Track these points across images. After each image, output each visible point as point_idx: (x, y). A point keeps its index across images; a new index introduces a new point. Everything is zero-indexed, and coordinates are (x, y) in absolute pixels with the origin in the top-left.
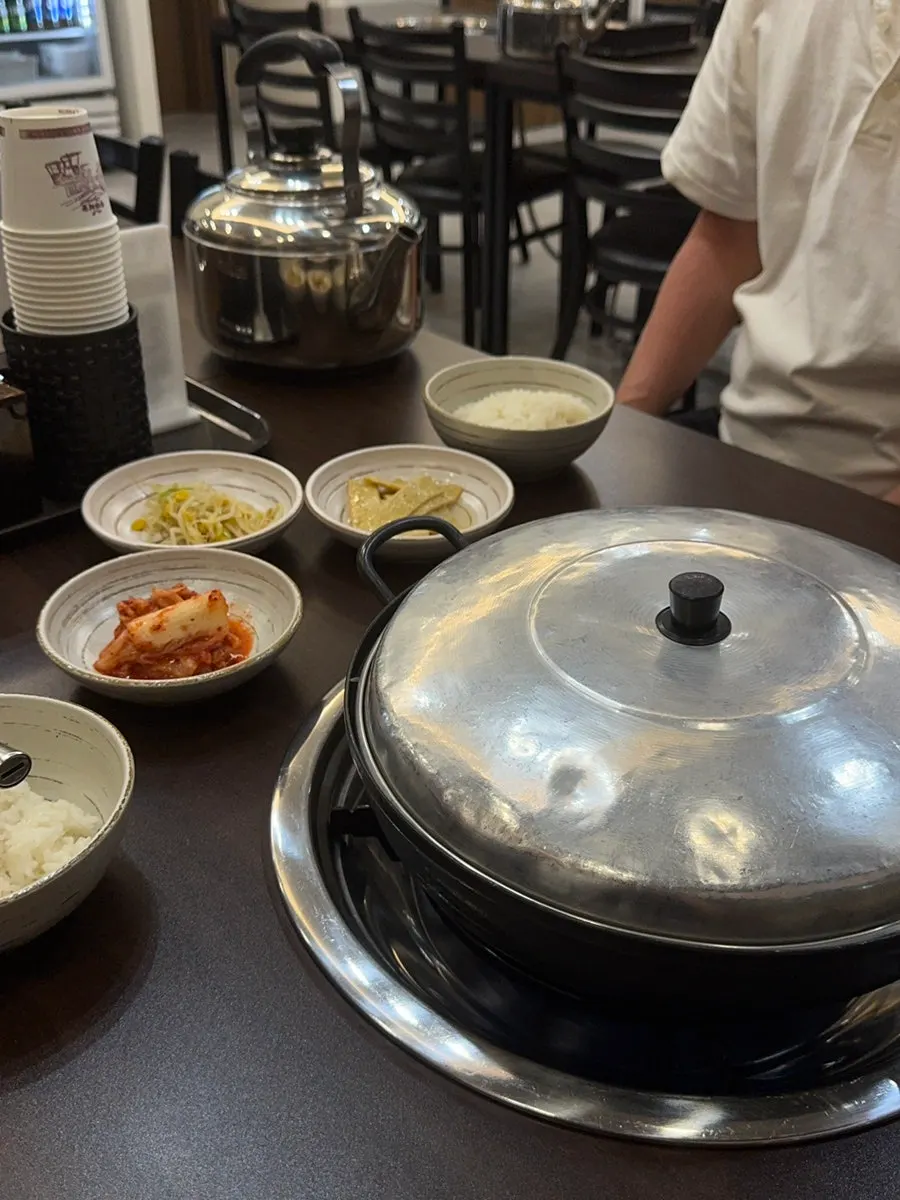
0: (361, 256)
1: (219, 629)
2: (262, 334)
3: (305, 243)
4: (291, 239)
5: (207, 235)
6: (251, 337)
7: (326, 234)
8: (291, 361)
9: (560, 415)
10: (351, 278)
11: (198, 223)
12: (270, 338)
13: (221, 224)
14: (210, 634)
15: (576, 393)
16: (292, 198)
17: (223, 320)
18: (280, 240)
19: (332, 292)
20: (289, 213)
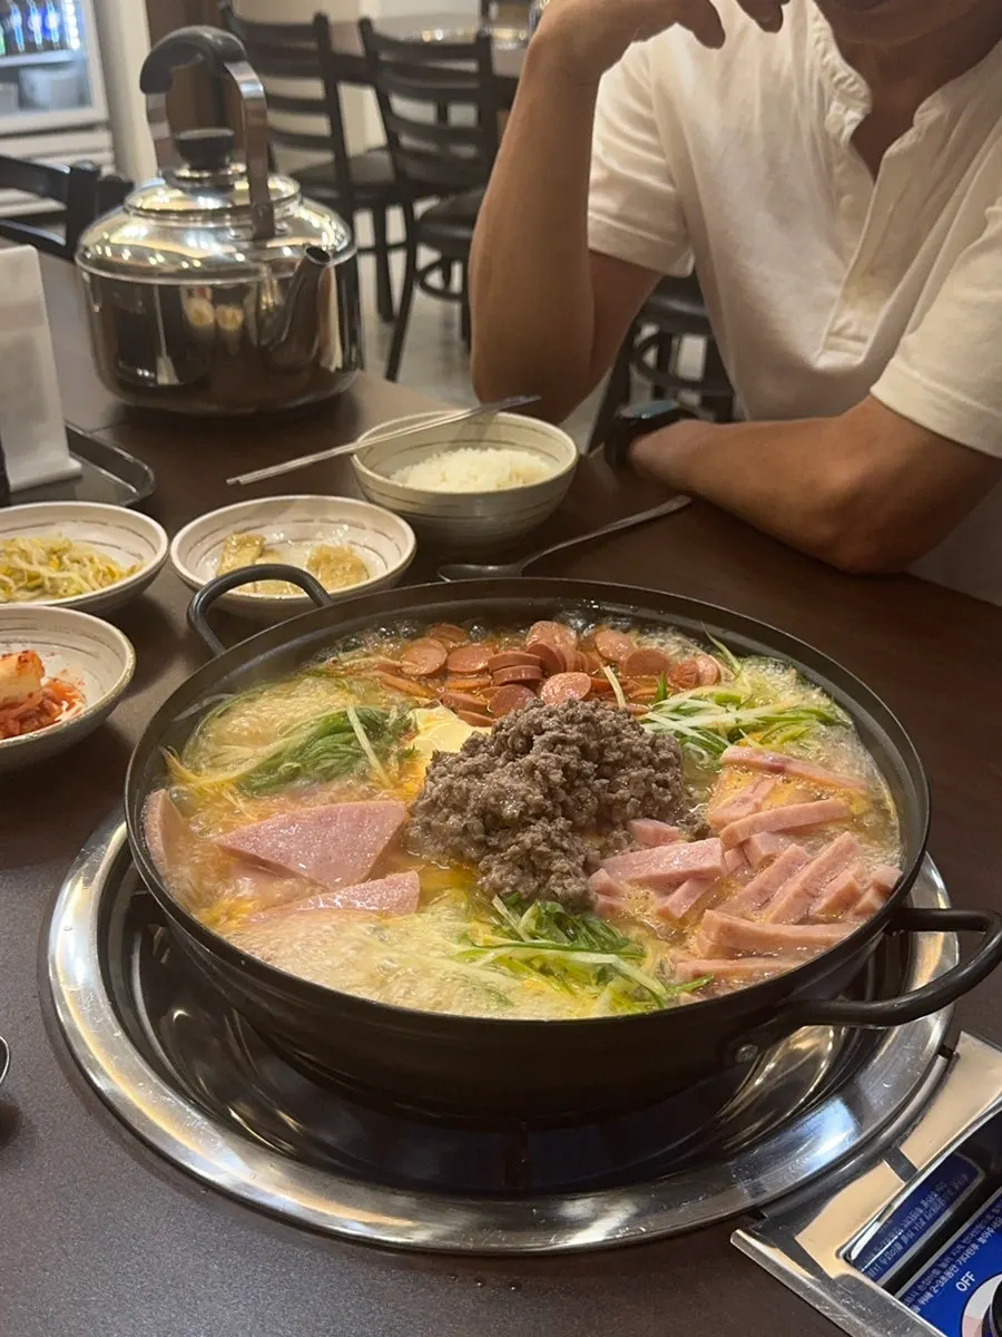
0: (275, 282)
1: (31, 695)
2: (166, 377)
3: (212, 268)
4: (197, 264)
5: (101, 263)
6: (154, 380)
7: (240, 258)
8: (200, 407)
9: (515, 475)
10: (264, 307)
11: (91, 249)
12: (175, 381)
13: (118, 249)
14: (19, 701)
15: (533, 450)
16: (199, 218)
17: (121, 363)
18: (185, 265)
19: (244, 327)
20: (202, 234)
